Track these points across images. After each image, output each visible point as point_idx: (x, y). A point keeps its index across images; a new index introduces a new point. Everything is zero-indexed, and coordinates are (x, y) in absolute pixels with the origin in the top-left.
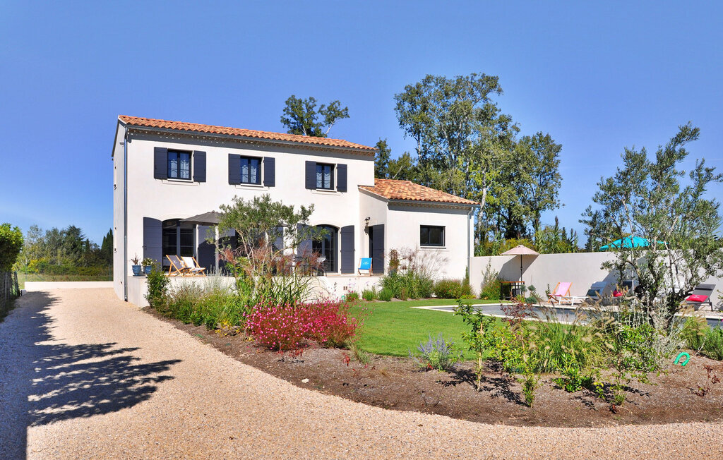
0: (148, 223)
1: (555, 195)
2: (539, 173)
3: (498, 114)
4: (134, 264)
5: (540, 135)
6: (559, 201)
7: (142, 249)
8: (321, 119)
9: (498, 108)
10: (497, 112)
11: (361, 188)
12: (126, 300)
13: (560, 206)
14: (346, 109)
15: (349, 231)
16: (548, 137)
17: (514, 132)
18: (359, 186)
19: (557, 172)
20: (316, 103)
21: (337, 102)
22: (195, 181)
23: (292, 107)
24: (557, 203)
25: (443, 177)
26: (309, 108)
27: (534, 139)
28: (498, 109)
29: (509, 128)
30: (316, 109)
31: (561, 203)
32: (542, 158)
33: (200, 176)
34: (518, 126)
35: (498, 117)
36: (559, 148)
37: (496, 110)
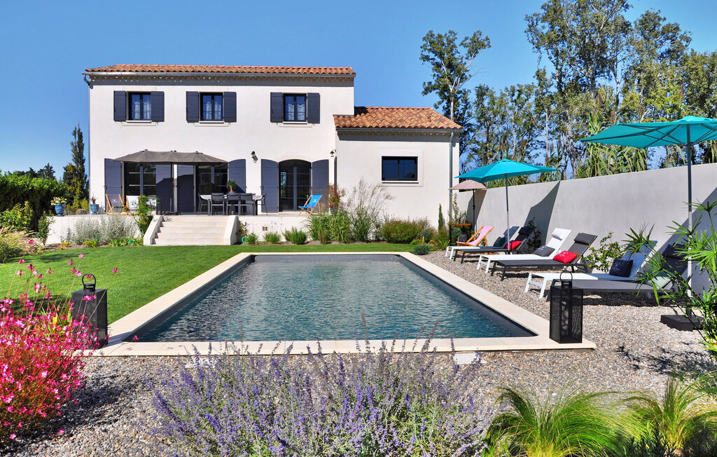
0: (109, 163)
3: (663, 24)
7: (104, 189)
8: (463, 51)
10: (660, 22)
14: (487, 39)
15: (322, 166)
17: (684, 43)
20: (456, 36)
21: (478, 32)
22: (153, 121)
23: (432, 43)
26: (450, 42)
28: (662, 18)
30: (457, 43)
33: (158, 116)
35: (662, 27)
37: (659, 19)
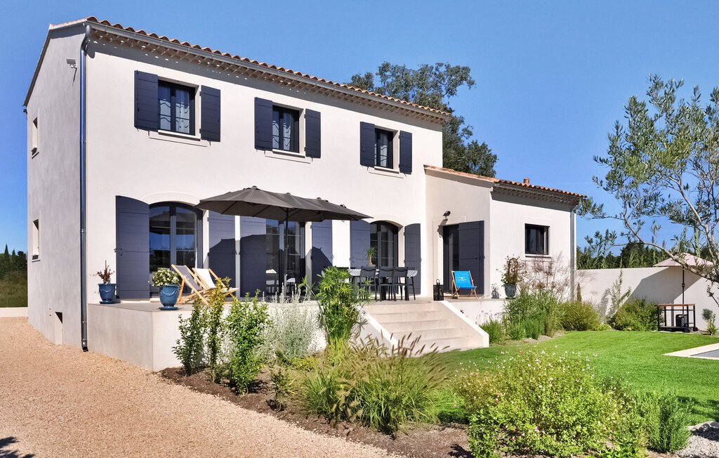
0: (125, 206)
4: (102, 281)
7: (114, 255)
11: (428, 170)
12: (85, 349)
15: (414, 231)
16: (484, 146)
18: (425, 166)
22: (203, 138)
33: (212, 132)
34: (470, 129)
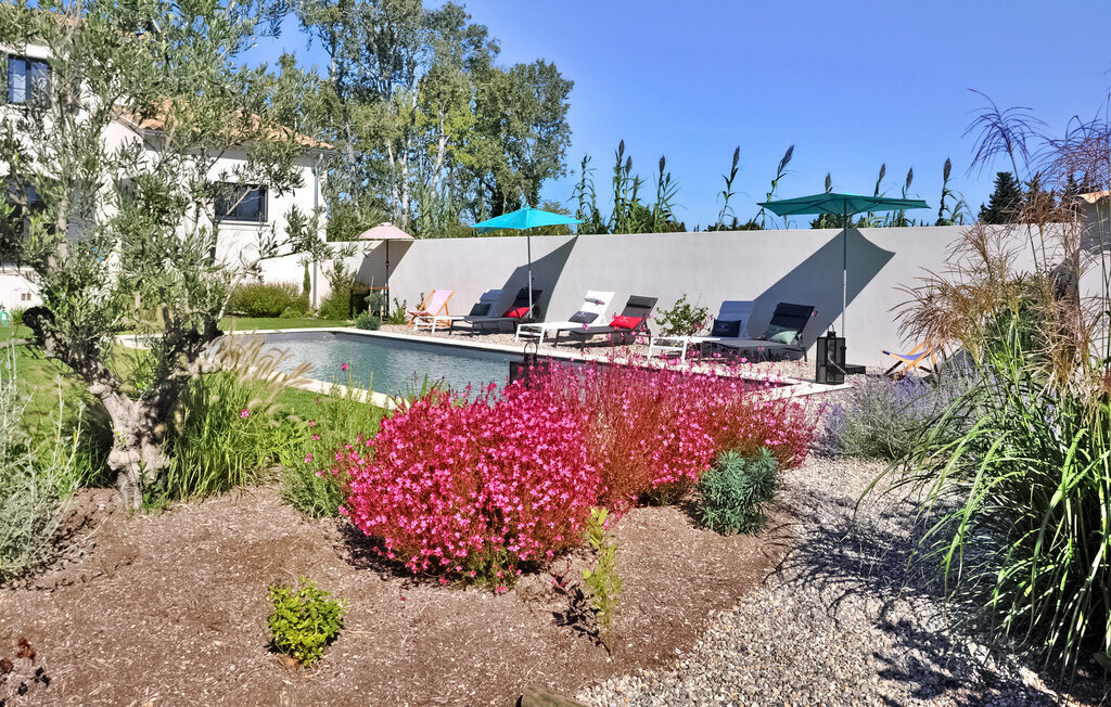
1: (560, 156)
2: (539, 122)
3: (468, 23)
5: (541, 64)
6: (565, 165)
9: (467, 11)
10: (465, 20)
13: (568, 173)
16: (552, 68)
17: (492, 53)
19: (564, 122)
24: (563, 168)
25: (367, 117)
27: (532, 68)
28: (467, 14)
29: (484, 46)
31: (569, 169)
32: (543, 99)
34: (497, 44)
35: (466, 28)
36: (569, 85)
37: (464, 16)
